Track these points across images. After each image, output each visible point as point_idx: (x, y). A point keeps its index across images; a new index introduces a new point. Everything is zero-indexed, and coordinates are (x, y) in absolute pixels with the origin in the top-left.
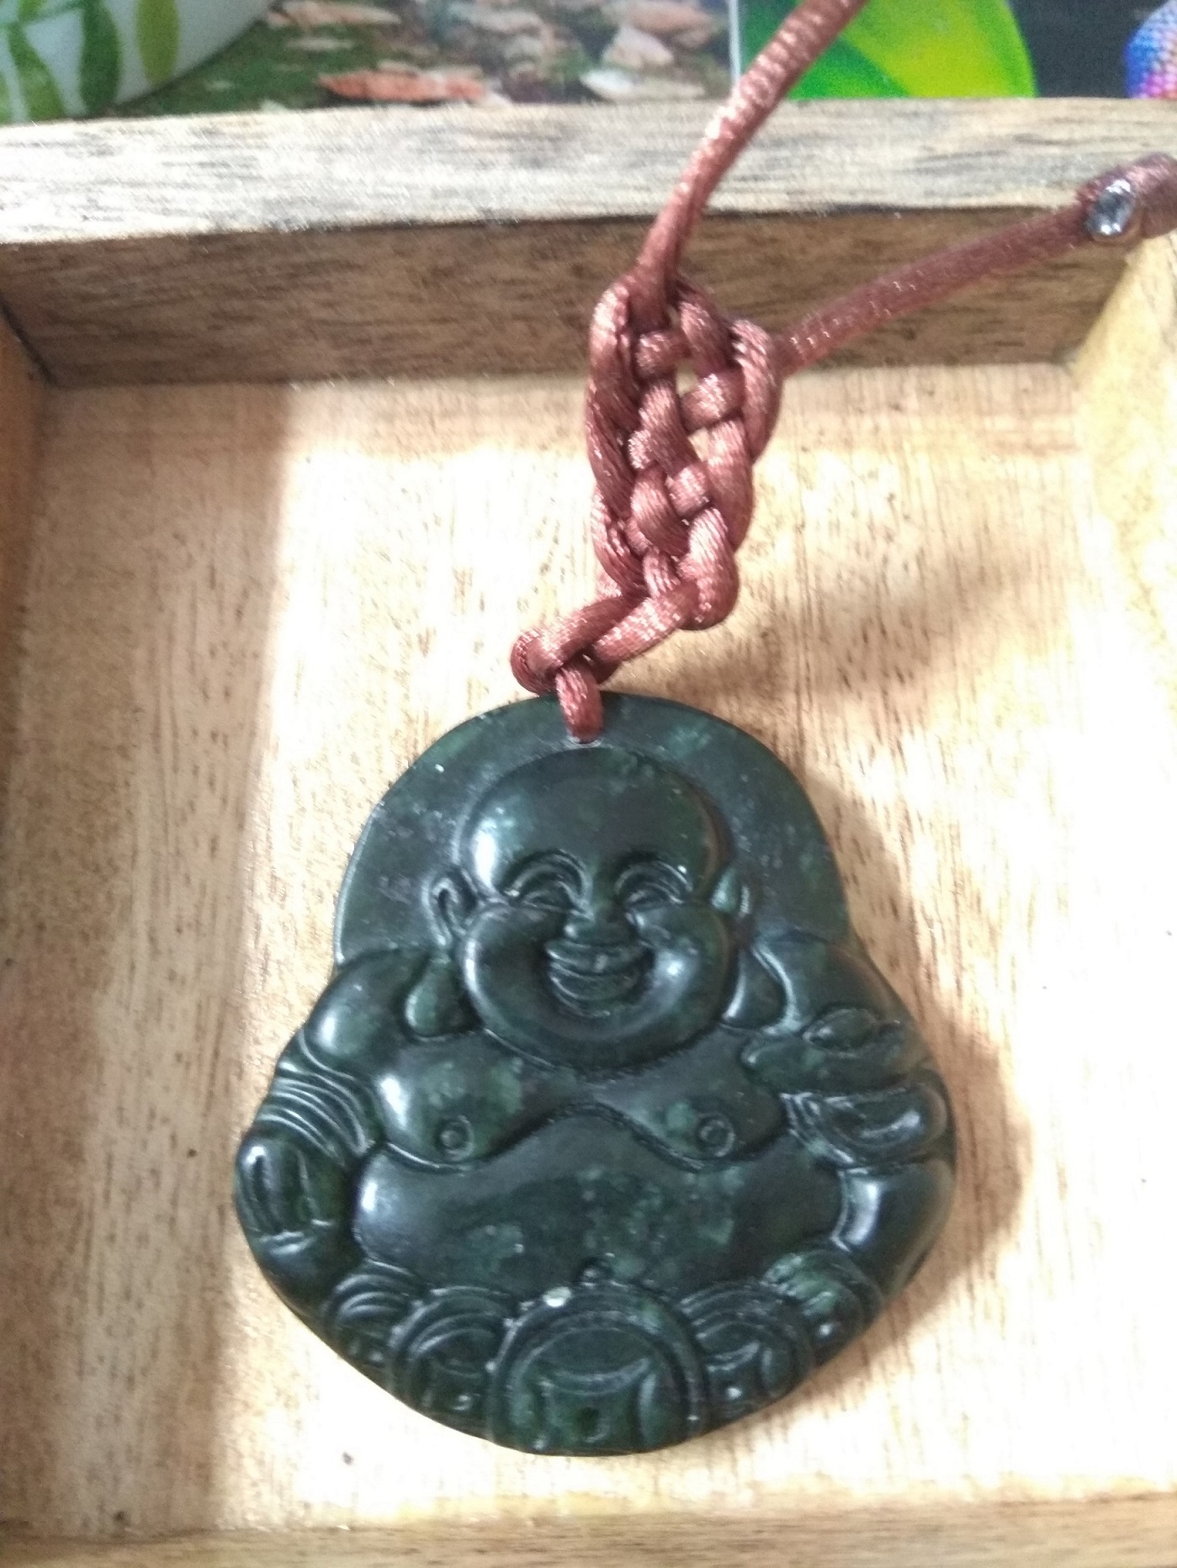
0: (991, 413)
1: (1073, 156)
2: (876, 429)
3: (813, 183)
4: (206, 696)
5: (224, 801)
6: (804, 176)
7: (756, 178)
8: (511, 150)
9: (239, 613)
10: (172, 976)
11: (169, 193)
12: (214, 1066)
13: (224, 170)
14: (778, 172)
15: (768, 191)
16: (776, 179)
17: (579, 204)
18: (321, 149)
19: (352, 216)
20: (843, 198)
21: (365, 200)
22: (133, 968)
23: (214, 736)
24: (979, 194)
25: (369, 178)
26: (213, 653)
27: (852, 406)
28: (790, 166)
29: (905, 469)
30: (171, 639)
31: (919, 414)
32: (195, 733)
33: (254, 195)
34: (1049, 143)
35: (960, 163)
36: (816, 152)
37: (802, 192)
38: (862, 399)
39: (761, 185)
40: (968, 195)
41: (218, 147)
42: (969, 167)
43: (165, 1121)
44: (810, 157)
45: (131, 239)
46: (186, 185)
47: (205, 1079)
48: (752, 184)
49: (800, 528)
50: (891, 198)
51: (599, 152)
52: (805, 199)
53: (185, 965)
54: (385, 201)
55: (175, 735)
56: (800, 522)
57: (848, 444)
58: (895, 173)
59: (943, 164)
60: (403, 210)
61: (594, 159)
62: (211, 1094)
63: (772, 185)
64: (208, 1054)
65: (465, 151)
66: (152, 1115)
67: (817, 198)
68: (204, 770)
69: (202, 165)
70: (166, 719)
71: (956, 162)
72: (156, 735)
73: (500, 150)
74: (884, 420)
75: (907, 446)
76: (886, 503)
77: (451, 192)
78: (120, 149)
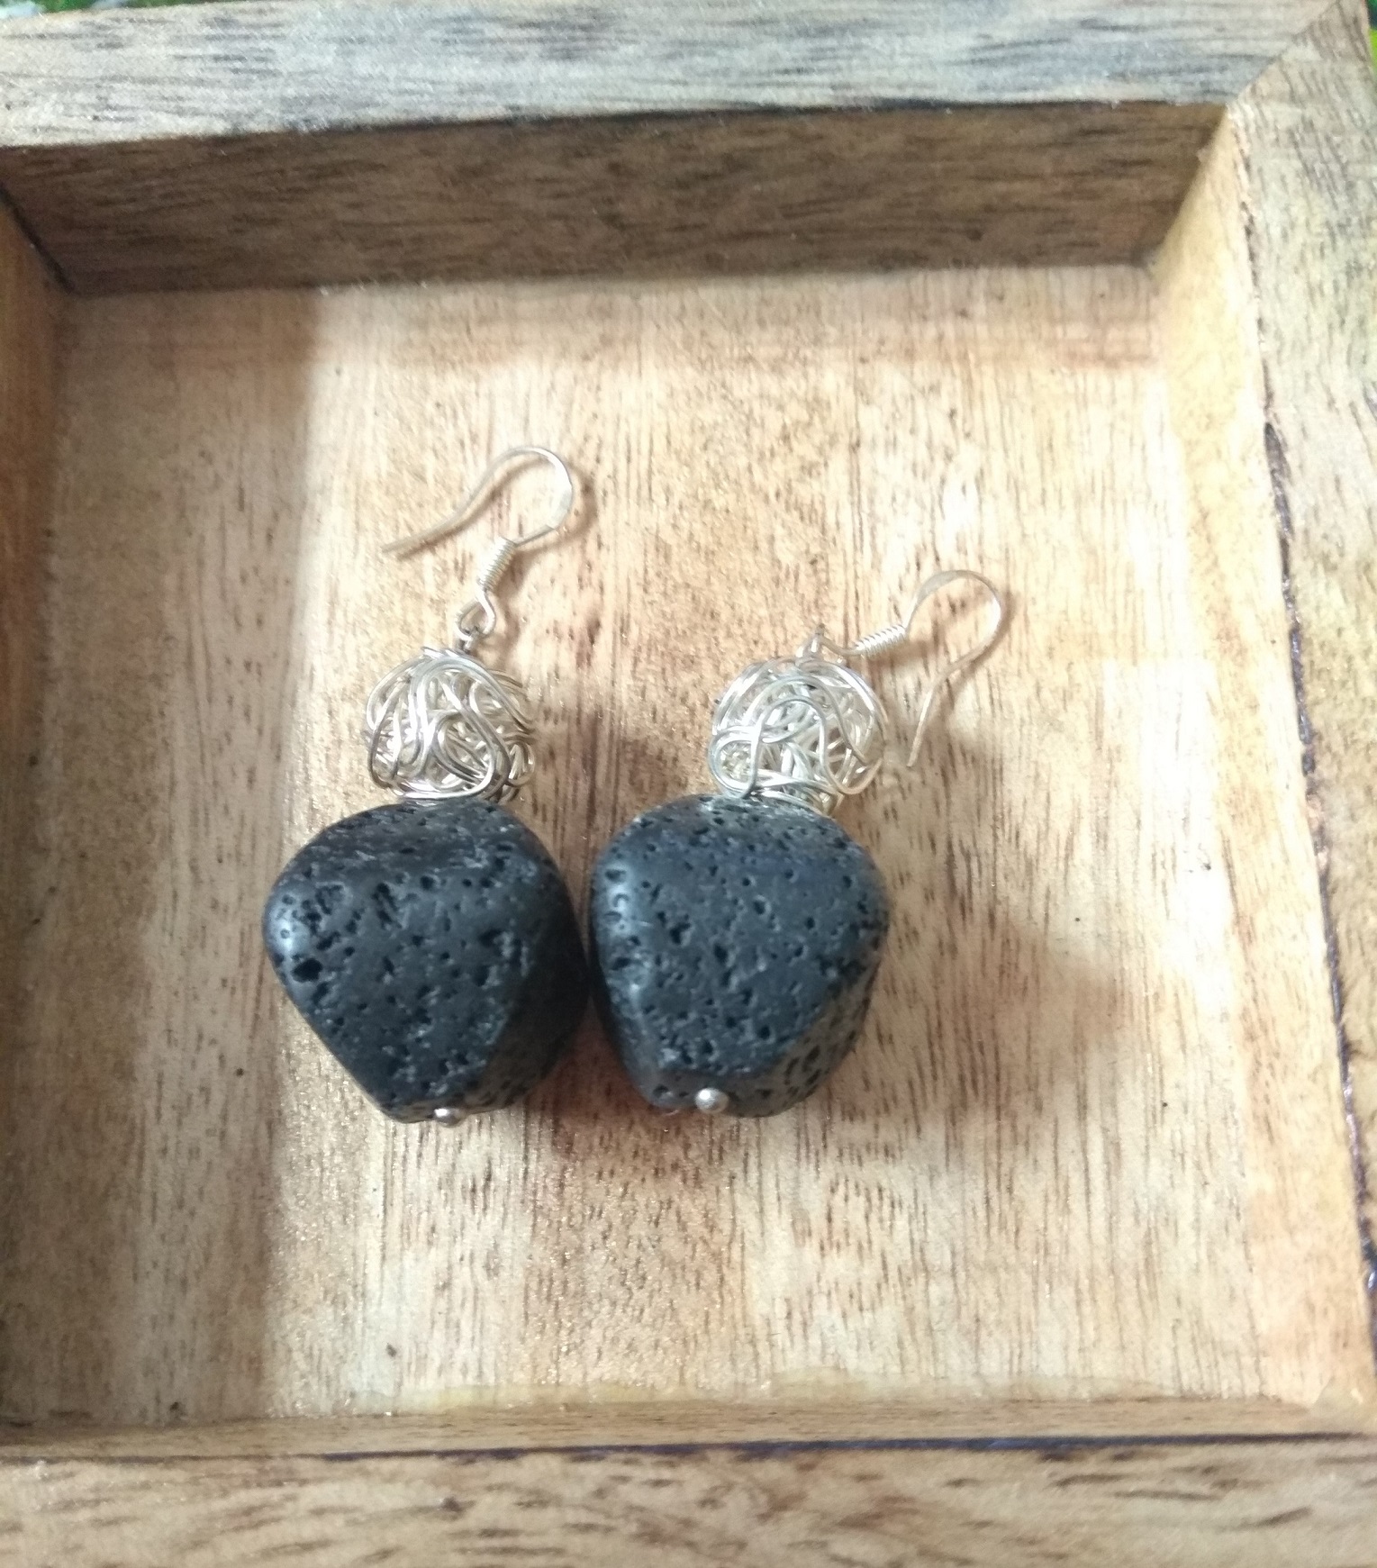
0: (1065, 320)
1: (1139, 43)
2: (941, 338)
3: (860, 76)
4: (238, 624)
5: (260, 731)
6: (850, 68)
7: (799, 71)
8: (541, 40)
9: (269, 537)
10: (215, 905)
11: (184, 90)
12: (259, 992)
13: (238, 64)
14: (822, 64)
15: (813, 85)
16: (821, 71)
17: (612, 100)
18: (342, 41)
19: (373, 115)
20: (890, 93)
21: (386, 96)
22: (175, 896)
23: (248, 665)
24: (1036, 88)
25: (392, 72)
26: (244, 579)
27: (915, 311)
28: (836, 58)
29: (969, 382)
30: (201, 563)
31: (987, 320)
32: (228, 662)
33: (271, 92)
34: (1115, 28)
35: (1017, 53)
36: (865, 41)
37: (848, 86)
38: (927, 304)
39: (804, 78)
40: (1025, 89)
41: (233, 38)
42: (1026, 57)
43: (213, 1042)
44: (858, 47)
45: (145, 141)
46: (200, 82)
47: (251, 1004)
48: (794, 78)
49: (855, 447)
50: (941, 93)
51: (634, 42)
52: (851, 93)
53: (228, 894)
54: (407, 98)
55: (209, 664)
56: (854, 440)
57: (910, 354)
58: (948, 64)
59: (1000, 53)
60: (428, 108)
61: (631, 49)
62: (257, 1017)
63: (816, 78)
64: (253, 979)
65: (492, 42)
66: (200, 1037)
67: (862, 93)
68: (238, 700)
69: (216, 58)
70: (199, 648)
71: (1012, 51)
72: (189, 663)
73: (529, 40)
74: (950, 329)
75: (971, 356)
76: (947, 419)
77: (479, 88)
78: (130, 39)
